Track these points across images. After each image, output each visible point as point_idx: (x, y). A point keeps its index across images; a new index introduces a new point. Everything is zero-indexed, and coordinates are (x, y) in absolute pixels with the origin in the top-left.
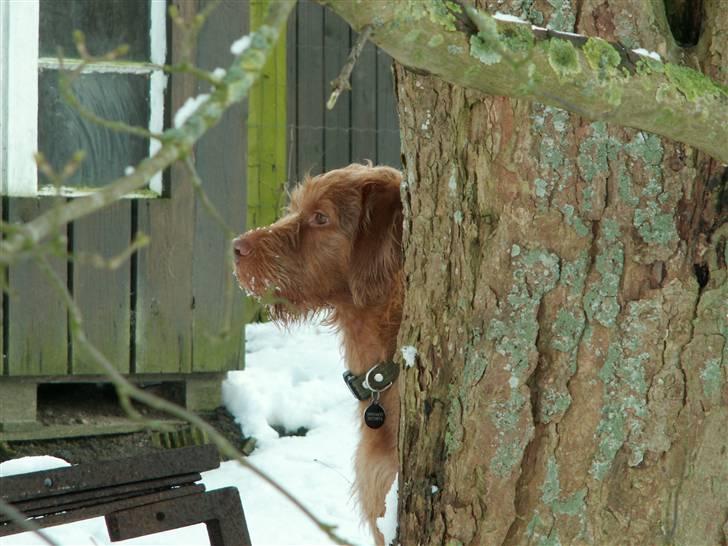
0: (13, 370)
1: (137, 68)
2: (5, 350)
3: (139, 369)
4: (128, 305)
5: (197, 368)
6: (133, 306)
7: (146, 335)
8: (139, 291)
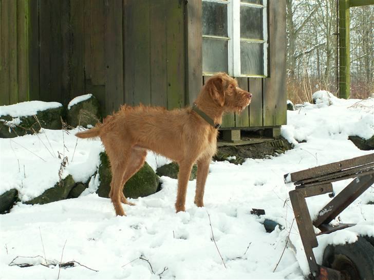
0: (237, 126)
1: (261, 42)
2: (235, 120)
3: (264, 125)
4: (262, 107)
5: (277, 125)
6: (263, 108)
7: (266, 116)
8: (264, 103)
